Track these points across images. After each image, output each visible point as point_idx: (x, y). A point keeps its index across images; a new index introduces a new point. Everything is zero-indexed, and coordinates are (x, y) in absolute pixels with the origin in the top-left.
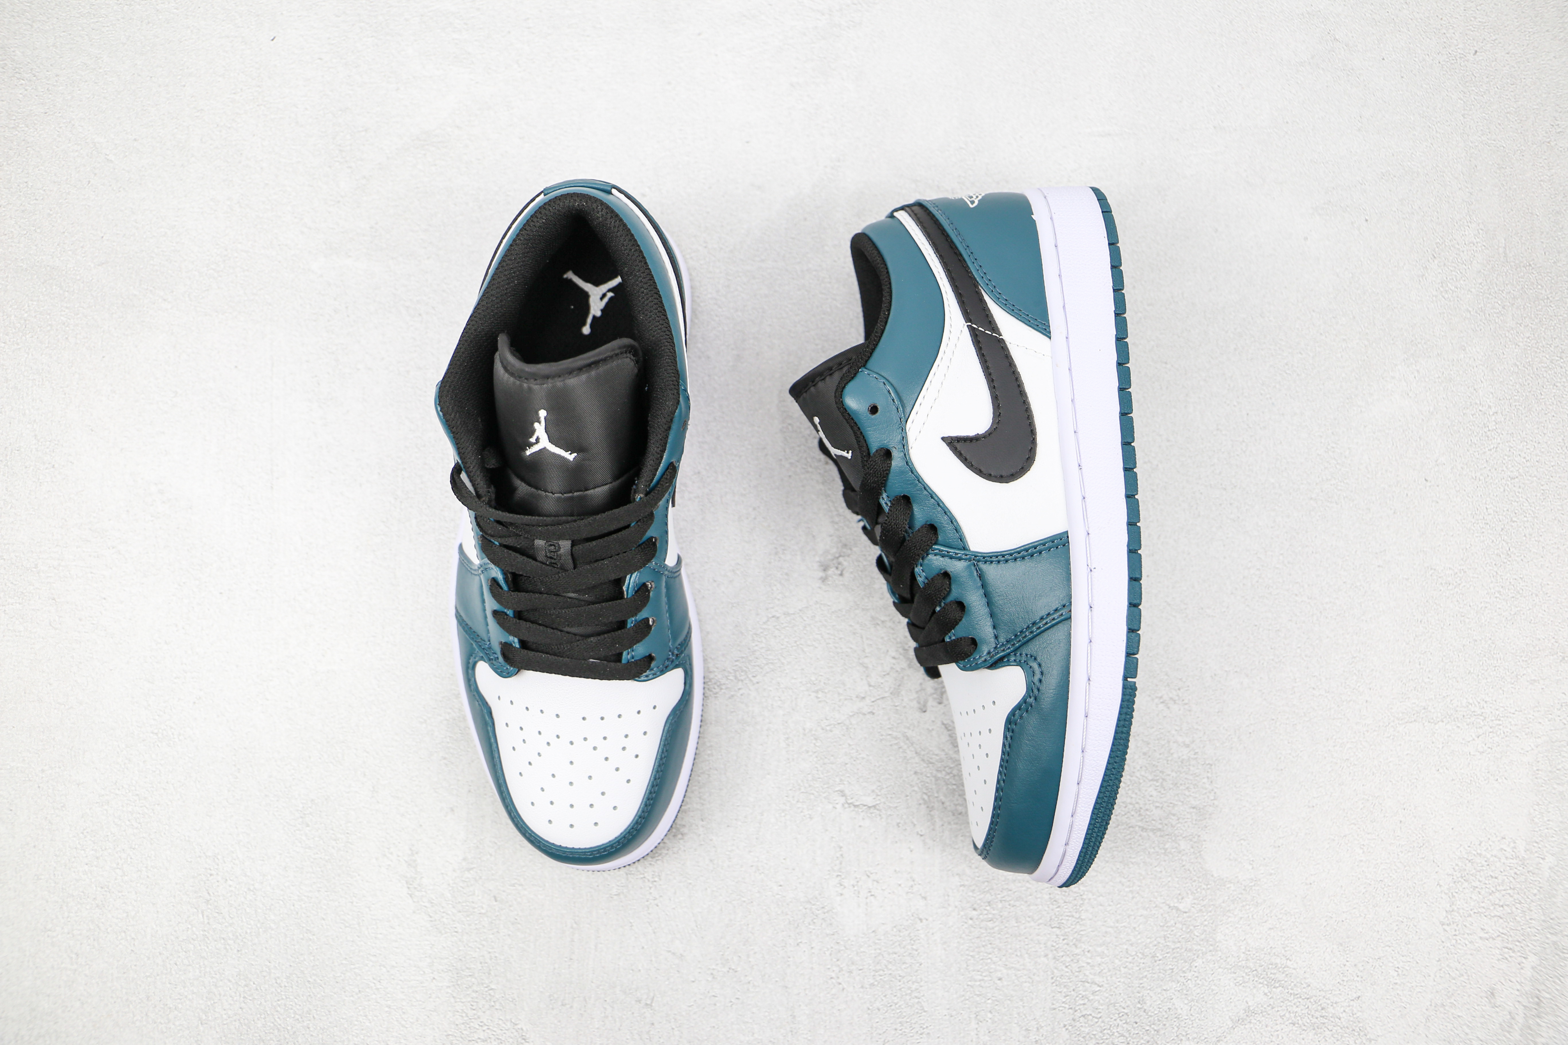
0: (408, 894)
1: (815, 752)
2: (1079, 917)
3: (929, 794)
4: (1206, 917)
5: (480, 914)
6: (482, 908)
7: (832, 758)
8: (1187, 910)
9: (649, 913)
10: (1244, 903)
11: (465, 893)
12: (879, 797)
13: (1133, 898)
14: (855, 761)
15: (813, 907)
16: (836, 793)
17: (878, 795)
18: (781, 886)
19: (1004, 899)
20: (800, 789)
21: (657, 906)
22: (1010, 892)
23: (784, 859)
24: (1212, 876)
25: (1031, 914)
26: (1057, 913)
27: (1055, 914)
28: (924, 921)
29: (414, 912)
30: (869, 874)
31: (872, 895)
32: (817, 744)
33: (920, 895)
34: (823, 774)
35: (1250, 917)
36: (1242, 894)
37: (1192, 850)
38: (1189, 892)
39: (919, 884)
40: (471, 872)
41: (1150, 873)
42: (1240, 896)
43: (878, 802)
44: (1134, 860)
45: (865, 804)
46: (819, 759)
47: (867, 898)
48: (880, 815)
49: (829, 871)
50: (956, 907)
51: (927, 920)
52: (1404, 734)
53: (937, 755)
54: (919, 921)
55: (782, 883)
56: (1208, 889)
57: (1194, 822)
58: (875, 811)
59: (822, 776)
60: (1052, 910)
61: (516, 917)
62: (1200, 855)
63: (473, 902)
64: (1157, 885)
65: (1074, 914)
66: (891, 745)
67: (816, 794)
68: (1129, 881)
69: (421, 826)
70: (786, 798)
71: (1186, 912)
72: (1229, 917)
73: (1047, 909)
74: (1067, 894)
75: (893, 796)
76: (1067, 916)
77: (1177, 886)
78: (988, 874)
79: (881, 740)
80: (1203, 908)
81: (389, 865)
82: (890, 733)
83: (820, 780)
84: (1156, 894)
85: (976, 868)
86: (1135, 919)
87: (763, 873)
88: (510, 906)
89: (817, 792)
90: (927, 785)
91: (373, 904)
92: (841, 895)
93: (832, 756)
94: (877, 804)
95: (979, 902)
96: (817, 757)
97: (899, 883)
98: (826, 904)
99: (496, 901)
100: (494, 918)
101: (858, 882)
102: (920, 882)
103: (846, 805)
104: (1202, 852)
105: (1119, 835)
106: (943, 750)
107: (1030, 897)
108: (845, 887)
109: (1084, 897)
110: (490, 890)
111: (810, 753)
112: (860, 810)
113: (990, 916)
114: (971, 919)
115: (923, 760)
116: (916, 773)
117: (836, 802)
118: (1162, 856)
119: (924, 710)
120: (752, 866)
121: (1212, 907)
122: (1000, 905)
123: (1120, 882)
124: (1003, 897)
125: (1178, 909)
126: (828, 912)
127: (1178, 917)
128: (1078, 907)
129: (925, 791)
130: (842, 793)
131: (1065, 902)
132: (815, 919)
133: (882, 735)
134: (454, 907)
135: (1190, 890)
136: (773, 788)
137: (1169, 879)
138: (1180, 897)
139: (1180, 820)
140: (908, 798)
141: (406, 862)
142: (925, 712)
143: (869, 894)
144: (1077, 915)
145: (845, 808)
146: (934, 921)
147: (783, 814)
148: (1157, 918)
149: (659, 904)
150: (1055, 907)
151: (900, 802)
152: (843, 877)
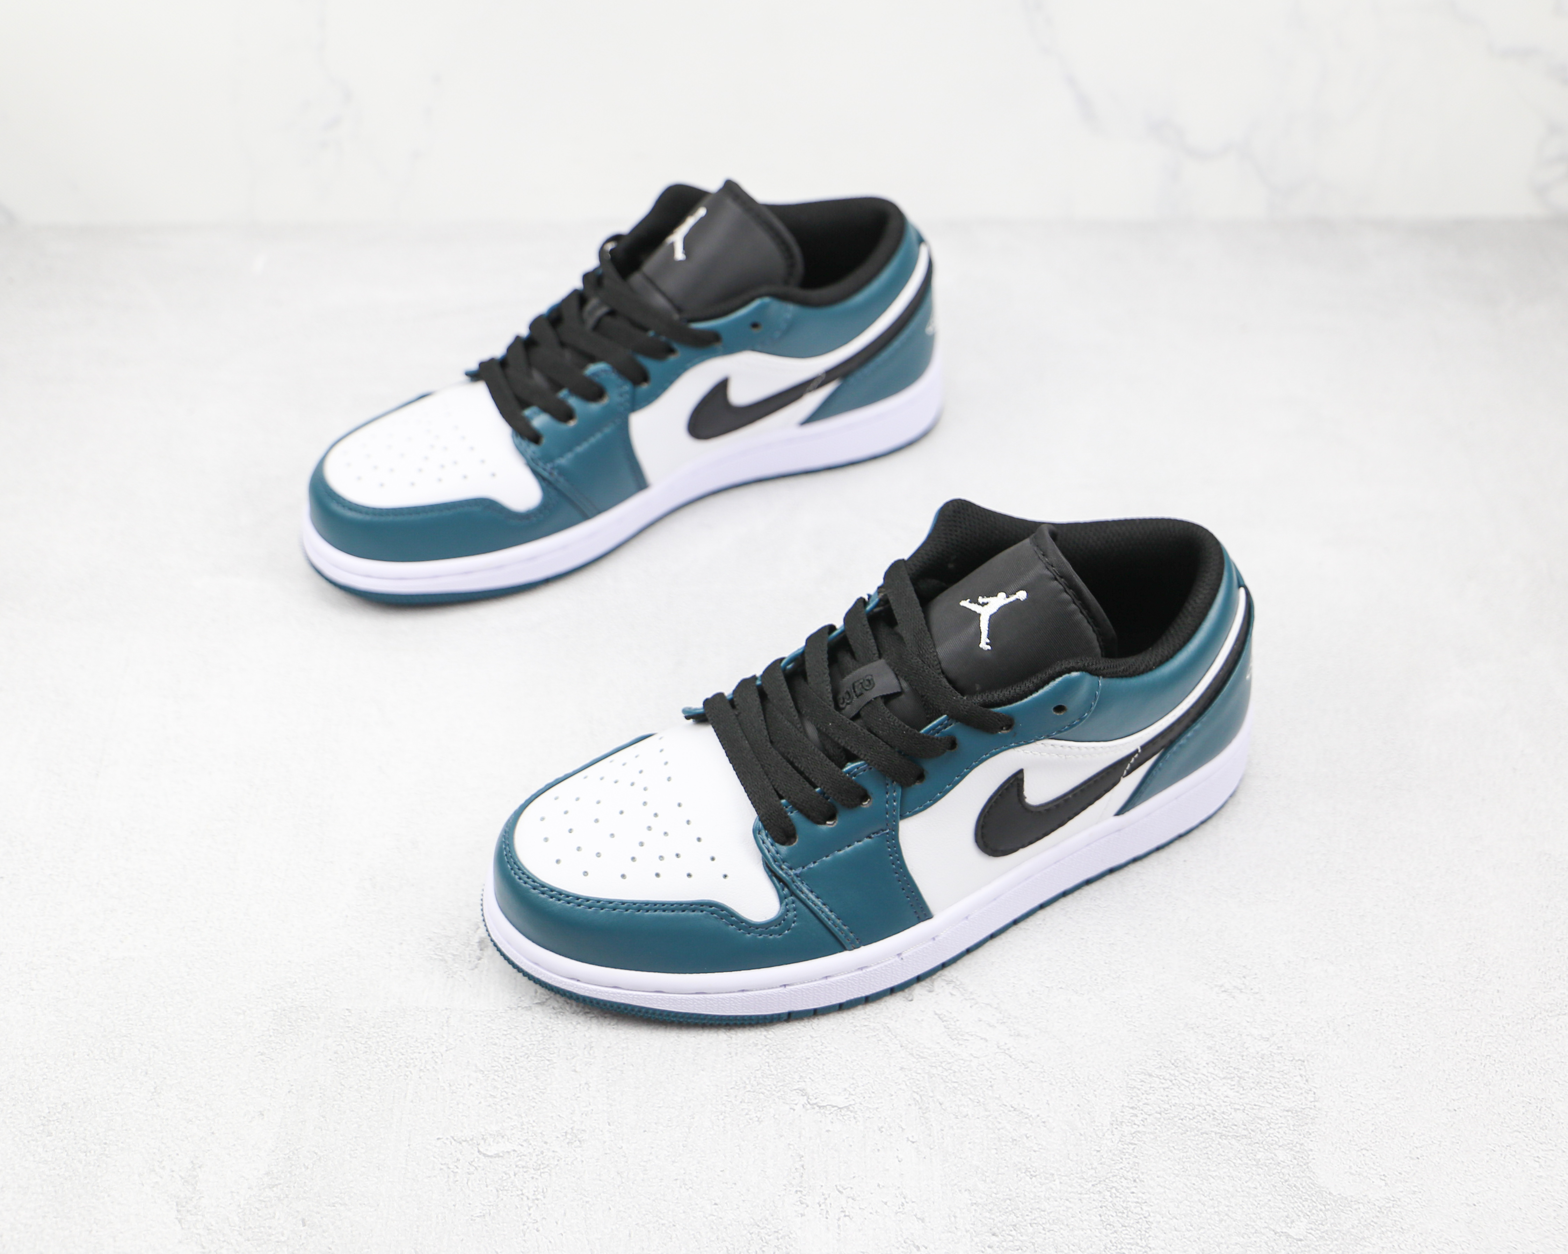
0: (177, 1218)
1: (766, 1046)
2: (1147, 1246)
3: (921, 1093)
4: (1331, 1247)
5: (278, 1242)
6: (283, 1235)
7: (789, 1052)
8: (1302, 1238)
9: (525, 1241)
10: (1383, 1229)
11: (260, 1216)
12: (853, 1097)
13: (1221, 1221)
14: (819, 1055)
15: (762, 1231)
16: (794, 1092)
17: (851, 1094)
18: (716, 1204)
19: (1035, 1222)
20: (745, 1087)
21: (538, 1231)
22: (1042, 1213)
23: (722, 1171)
24: (1330, 1193)
25: (1076, 1241)
26: (1113, 1241)
27: (1111, 1241)
28: (922, 1249)
29: (180, 1242)
30: (841, 1189)
31: (845, 1216)
32: (768, 1036)
33: (915, 1215)
34: (776, 1070)
35: (1396, 1247)
36: (1377, 1217)
37: (1295, 1162)
38: (1300, 1214)
39: (913, 1202)
40: (275, 1189)
41: (1240, 1190)
42: (1375, 1220)
43: (853, 1102)
44: (1214, 1174)
45: (834, 1105)
46: (771, 1052)
47: (839, 1219)
48: (855, 1118)
49: (785, 1185)
50: (967, 1231)
51: (926, 1248)
52: (1559, 1028)
53: (929, 1049)
54: (915, 1250)
55: (718, 1201)
56: (1327, 1210)
57: (1292, 1128)
58: (849, 1113)
59: (775, 1072)
60: (1107, 1236)
61: (330, 1246)
62: (1308, 1168)
63: (270, 1228)
64: (1252, 1204)
65: (1139, 1241)
66: (868, 1038)
67: (767, 1093)
68: (1212, 1199)
69: (213, 1133)
70: (725, 1098)
71: (1301, 1240)
72: (1365, 1246)
73: (1098, 1235)
74: (1125, 1216)
75: (873, 1095)
76: (1128, 1244)
77: (1282, 1206)
78: (1010, 1190)
79: (854, 1032)
80: (1324, 1234)
81: (157, 1183)
82: (866, 1023)
83: (773, 1077)
84: (1254, 1216)
85: (993, 1182)
86: (1228, 1248)
87: (691, 1188)
88: (324, 1232)
89: (769, 1091)
90: (917, 1082)
91: (121, 1233)
92: (802, 1215)
93: (789, 1049)
94: (850, 1105)
95: (999, 1225)
96: (768, 1051)
97: (885, 1200)
98: (780, 1227)
99: (304, 1225)
100: (298, 1247)
101: (826, 1199)
102: (914, 1200)
103: (809, 1106)
104: (1310, 1165)
105: (1189, 1143)
106: (938, 1043)
107: (1073, 1219)
108: (807, 1206)
109: (1151, 1219)
110: (298, 1212)
111: (760, 1046)
112: (827, 1112)
113: (1018, 1243)
114: (989, 1247)
115: (912, 1054)
116: (902, 1069)
117: (796, 1102)
118: (1254, 1168)
119: (910, 999)
120: (676, 1180)
121: (1337, 1233)
122: (1030, 1230)
123: (1199, 1201)
124: (1035, 1219)
125: (1288, 1236)
126: (783, 1237)
127: (1290, 1246)
128: (1143, 1233)
129: (916, 1090)
130: (803, 1092)
131: (1123, 1226)
132: (764, 1246)
133: (855, 1026)
134: (241, 1235)
135: (1301, 1211)
136: (708, 1086)
137: (1269, 1197)
138: (1288, 1220)
139: (1272, 1125)
140: (892, 1097)
141: (182, 1178)
142: (912, 1000)
143: (843, 1214)
144: (1144, 1243)
145: (807, 1110)
146: (936, 1249)
147: (721, 1117)
148: (1260, 1246)
149: (540, 1229)
150: (1109, 1232)
151: (882, 1103)
152: (804, 1193)
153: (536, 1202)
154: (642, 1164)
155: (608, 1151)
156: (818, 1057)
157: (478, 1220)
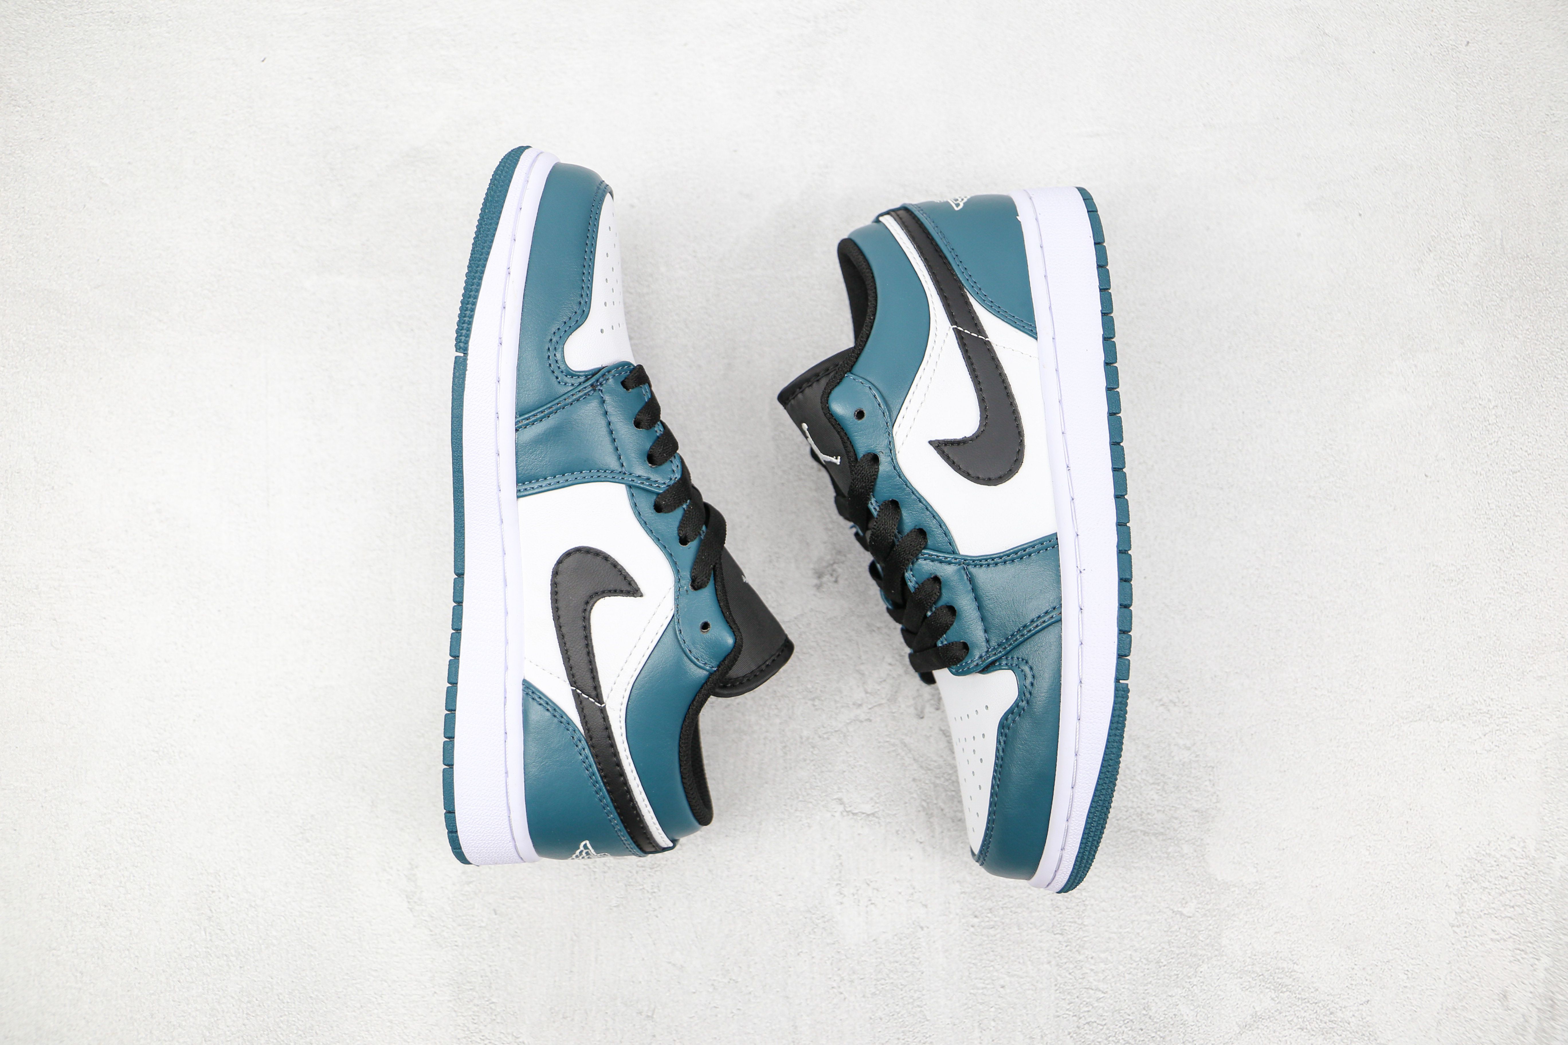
0: (409, 908)
1: (812, 760)
2: (1082, 923)
3: (928, 801)
4: (1210, 922)
5: (480, 927)
6: (482, 921)
7: (830, 766)
8: (1191, 915)
9: (648, 924)
10: (1249, 907)
11: (464, 907)
12: (878, 805)
13: (1136, 903)
14: (852, 768)
15: (813, 916)
16: (834, 801)
17: (876, 803)
18: (780, 895)
19: (1005, 906)
20: (798, 798)
21: (657, 917)
22: (1011, 899)
23: (783, 868)
24: (1216, 880)
25: (1033, 920)
26: (1059, 920)
27: (1057, 920)
28: (925, 929)
29: (415, 926)
30: (869, 882)
31: (872, 904)
32: (815, 752)
33: (921, 902)
34: (821, 782)
35: (1256, 921)
36: (1246, 897)
37: (1195, 854)
38: (1193, 896)
39: (920, 892)
40: (471, 885)
41: (1152, 878)
42: (1245, 900)
43: (877, 810)
44: (1136, 865)
45: (864, 812)
46: (817, 767)
47: (867, 907)
48: (879, 823)
49: (828, 879)
50: (957, 914)
51: (928, 928)
52: (1409, 733)
53: (935, 761)
54: (920, 929)
55: (781, 893)
56: (1212, 893)
57: (1197, 826)
58: (874, 818)
59: (820, 784)
60: (1055, 916)
61: (516, 930)
62: (1203, 859)
63: (473, 916)
64: (1160, 889)
65: (1077, 920)
66: (889, 752)
67: (814, 802)
68: (1132, 886)
69: (420, 840)
70: (784, 807)
71: (1190, 917)
72: (1234, 921)
73: (1049, 915)
74: (1069, 900)
75: (892, 803)
76: (1070, 922)
77: (1181, 890)
78: (989, 881)
79: (879, 747)
80: (1207, 912)
81: (389, 880)
82: (888, 740)
83: (818, 788)
84: (1159, 899)
85: (977, 875)
86: (1138, 924)
87: (762, 882)
88: (510, 919)
89: (816, 800)
90: (926, 791)
91: (374, 919)
92: (841, 903)
93: (830, 764)
94: (876, 812)
95: (980, 909)
96: (814, 765)
97: (900, 891)
98: (826, 913)
99: (496, 914)
100: (495, 931)
101: (858, 890)
102: (920, 890)
103: (845, 814)
104: (1205, 856)
105: (1121, 840)
106: (942, 756)
107: (1032, 904)
108: (845, 896)
109: (1087, 903)
110: (490, 903)
111: (808, 762)
112: (859, 818)
113: (992, 923)
114: (973, 926)
115: (921, 767)
116: (914, 780)
117: (835, 810)
118: (1165, 860)
119: (921, 716)
120: (751, 876)
121: (1217, 911)
122: (1002, 912)
123: (1123, 887)
124: (1005, 904)
125: (1182, 914)
126: (828, 921)
127: (1182, 922)
128: (1081, 913)
129: (924, 798)
130: (840, 801)
131: (1067, 908)
132: (815, 928)
133: (879, 742)
134: (454, 921)
135: (1194, 894)
136: (771, 797)
137: (1173, 883)
138: (1184, 902)
139: (1183, 824)
140: (907, 805)
141: (406, 876)
142: (922, 718)
143: (869, 903)
144: (1080, 921)
145: (844, 816)
146: (935, 929)
147: (781, 823)
148: (1161, 923)
149: (659, 915)
150: (1057, 913)
151: (899, 809)
152: (843, 885)
153: (654, 894)
154: (726, 863)
155: (701, 853)
156: (852, 770)
157: (615, 909)
